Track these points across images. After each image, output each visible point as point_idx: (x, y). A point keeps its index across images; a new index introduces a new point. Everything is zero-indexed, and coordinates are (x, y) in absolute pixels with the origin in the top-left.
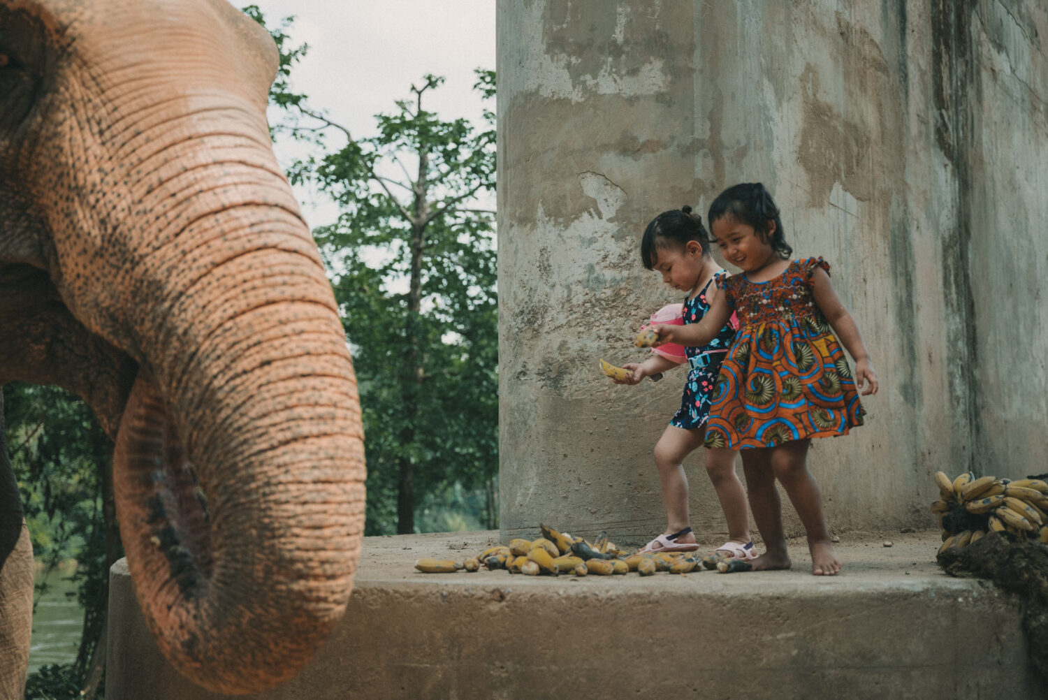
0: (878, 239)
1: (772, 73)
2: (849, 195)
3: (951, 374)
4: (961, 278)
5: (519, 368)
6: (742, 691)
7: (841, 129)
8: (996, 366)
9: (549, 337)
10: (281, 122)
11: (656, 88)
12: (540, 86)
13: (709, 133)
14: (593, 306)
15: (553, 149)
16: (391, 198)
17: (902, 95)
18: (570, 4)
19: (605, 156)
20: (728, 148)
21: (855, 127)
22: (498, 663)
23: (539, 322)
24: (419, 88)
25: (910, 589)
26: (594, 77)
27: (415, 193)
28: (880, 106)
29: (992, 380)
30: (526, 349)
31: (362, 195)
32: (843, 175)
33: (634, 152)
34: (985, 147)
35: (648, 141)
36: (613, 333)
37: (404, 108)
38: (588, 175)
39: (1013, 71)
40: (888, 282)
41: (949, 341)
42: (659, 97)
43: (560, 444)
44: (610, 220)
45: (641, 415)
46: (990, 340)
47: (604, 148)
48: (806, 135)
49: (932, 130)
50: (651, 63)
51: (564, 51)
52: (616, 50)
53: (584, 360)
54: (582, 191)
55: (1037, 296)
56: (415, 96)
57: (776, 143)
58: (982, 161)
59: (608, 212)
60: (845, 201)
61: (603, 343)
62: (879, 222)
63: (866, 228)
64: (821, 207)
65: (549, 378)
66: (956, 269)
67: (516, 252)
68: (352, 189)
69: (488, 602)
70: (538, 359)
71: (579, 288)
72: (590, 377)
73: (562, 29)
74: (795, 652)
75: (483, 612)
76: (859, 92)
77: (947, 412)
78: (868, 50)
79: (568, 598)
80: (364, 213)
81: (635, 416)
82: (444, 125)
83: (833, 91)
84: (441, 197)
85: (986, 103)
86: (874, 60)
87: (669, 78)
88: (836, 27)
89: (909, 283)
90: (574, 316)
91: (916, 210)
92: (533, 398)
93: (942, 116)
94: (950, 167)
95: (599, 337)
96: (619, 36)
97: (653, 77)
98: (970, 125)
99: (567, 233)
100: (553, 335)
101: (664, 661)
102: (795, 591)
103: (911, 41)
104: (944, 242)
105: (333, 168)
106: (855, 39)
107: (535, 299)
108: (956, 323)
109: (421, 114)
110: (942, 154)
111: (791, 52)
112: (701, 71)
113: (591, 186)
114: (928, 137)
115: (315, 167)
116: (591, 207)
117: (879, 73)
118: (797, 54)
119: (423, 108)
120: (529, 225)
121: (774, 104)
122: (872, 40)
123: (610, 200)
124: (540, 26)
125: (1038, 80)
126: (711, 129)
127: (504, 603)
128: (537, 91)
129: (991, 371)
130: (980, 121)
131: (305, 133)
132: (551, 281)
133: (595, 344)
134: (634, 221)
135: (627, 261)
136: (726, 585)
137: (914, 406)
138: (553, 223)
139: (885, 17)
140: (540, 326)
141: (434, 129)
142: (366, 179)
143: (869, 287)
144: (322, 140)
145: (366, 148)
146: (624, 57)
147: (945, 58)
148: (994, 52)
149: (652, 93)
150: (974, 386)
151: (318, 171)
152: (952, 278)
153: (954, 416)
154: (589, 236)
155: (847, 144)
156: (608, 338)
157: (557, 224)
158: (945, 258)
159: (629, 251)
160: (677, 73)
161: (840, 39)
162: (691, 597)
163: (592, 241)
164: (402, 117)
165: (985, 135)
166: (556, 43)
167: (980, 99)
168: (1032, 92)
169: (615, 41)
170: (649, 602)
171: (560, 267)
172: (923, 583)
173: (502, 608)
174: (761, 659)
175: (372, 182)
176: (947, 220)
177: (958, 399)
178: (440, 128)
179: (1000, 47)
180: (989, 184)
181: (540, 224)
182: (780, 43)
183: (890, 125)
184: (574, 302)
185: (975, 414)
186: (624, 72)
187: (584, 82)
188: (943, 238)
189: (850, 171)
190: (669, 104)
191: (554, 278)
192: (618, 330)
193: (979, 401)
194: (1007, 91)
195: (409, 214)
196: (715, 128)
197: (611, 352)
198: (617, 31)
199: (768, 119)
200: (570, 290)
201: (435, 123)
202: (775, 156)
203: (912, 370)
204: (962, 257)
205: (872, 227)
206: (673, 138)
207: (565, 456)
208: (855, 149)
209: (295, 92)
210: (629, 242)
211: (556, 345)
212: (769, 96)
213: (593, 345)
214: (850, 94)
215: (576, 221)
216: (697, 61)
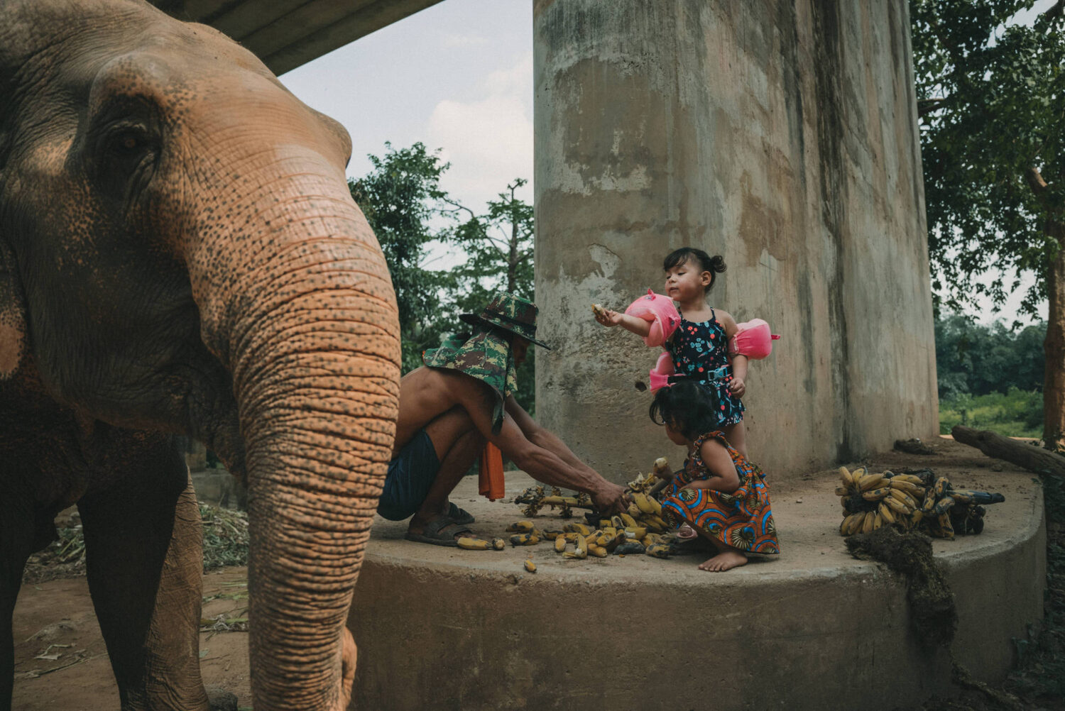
0: (790, 285)
1: (722, 176)
2: (772, 257)
3: (833, 371)
4: (839, 308)
5: (547, 380)
6: (698, 657)
7: (766, 213)
8: (859, 363)
9: (567, 360)
10: (434, 207)
11: (641, 186)
12: (561, 185)
13: (679, 217)
14: (598, 338)
15: (570, 228)
16: (497, 250)
17: (803, 191)
18: (581, 129)
19: (606, 233)
20: (692, 227)
21: (775, 212)
22: (512, 631)
23: (561, 349)
24: (513, 186)
25: (829, 576)
26: (599, 178)
27: (511, 246)
28: (790, 199)
29: (856, 371)
30: (552, 367)
31: (481, 248)
32: (768, 243)
33: (627, 230)
34: (851, 224)
35: (636, 223)
36: (612, 357)
37: (504, 198)
38: (595, 246)
39: (864, 178)
40: (797, 314)
41: (832, 348)
42: (644, 192)
43: (574, 434)
44: (610, 278)
45: (631, 416)
46: (855, 345)
47: (605, 227)
48: (744, 217)
49: (821, 214)
50: (638, 168)
51: (578, 161)
52: (613, 160)
53: (592, 376)
54: (591, 258)
55: (880, 317)
56: (510, 191)
57: (725, 223)
58: (849, 234)
59: (609, 272)
60: (770, 261)
61: (605, 365)
62: (790, 276)
63: (783, 279)
64: (755, 265)
65: (567, 388)
66: (836, 303)
67: (546, 299)
68: (475, 244)
69: (505, 585)
70: (560, 374)
71: (588, 326)
72: (596, 389)
73: (576, 146)
74: (740, 627)
75: (501, 592)
76: (777, 189)
77: (830, 395)
78: (782, 162)
79: (565, 585)
80: (482, 258)
81: (627, 417)
82: (527, 207)
83: (761, 189)
84: (525, 248)
85: (850, 197)
86: (786, 169)
87: (651, 179)
88: (761, 146)
89: (809, 313)
90: (585, 345)
91: (813, 265)
92: (556, 401)
93: (826, 205)
94: (832, 238)
95: (602, 360)
96: (615, 150)
97: (639, 178)
98: (842, 211)
99: (580, 287)
100: (570, 359)
101: (639, 634)
102: (742, 581)
103: (807, 157)
104: (829, 286)
105: (463, 232)
106: (774, 155)
107: (558, 333)
108: (836, 337)
109: (514, 201)
110: (827, 229)
111: (733, 162)
112: (673, 174)
113: (596, 254)
114: (818, 218)
115: (453, 232)
116: (596, 269)
117: (789, 177)
118: (737, 164)
119: (515, 198)
120: (554, 281)
121: (723, 197)
122: (784, 156)
123: (610, 264)
124: (562, 145)
125: (878, 183)
126: (680, 214)
127: (517, 586)
128: (560, 188)
129: (855, 367)
130: (848, 208)
131: (448, 213)
132: (569, 320)
133: (599, 365)
134: (627, 278)
135: (622, 307)
136: (688, 576)
137: (811, 394)
138: (570, 279)
139: (791, 142)
140: (562, 351)
141: (522, 210)
142: (482, 238)
143: (785, 318)
144: (457, 217)
145: (482, 221)
146: (619, 164)
147: (827, 169)
148: (854, 166)
149: (639, 189)
150: (846, 376)
151: (455, 234)
152: (834, 308)
153: (834, 397)
154: (595, 288)
155: (770, 224)
156: (608, 361)
157: (573, 280)
158: (830, 295)
159: (623, 300)
160: (656, 176)
161: (765, 156)
162: (661, 586)
163: (598, 292)
164: (503, 203)
165: (851, 218)
166: (572, 156)
167: (847, 195)
168: (875, 191)
169: (613, 154)
170: (629, 590)
171: (575, 310)
172: (837, 569)
173: (515, 590)
174: (714, 633)
175: (486, 241)
176: (830, 272)
177: (837, 386)
178: (525, 209)
179: (857, 163)
180: (853, 247)
181: (561, 280)
182: (727, 157)
183: (796, 210)
184: (585, 335)
185: (846, 394)
186: (619, 175)
187: (591, 182)
188: (829, 283)
189: (772, 241)
190: (651, 196)
191: (571, 318)
192: (616, 355)
193: (849, 386)
194: (861, 190)
195: (507, 258)
196: (683, 214)
197: (611, 371)
198: (614, 147)
199: (720, 207)
200: (582, 327)
201: (522, 207)
202: (724, 232)
203: (811, 371)
204: (839, 295)
205: (786, 277)
206: (653, 221)
207: (578, 443)
208: (775, 227)
209: (442, 190)
210: (623, 293)
211: (572, 365)
212: (720, 192)
213: (598, 366)
214: (772, 190)
215: (586, 279)
216: (670, 167)
